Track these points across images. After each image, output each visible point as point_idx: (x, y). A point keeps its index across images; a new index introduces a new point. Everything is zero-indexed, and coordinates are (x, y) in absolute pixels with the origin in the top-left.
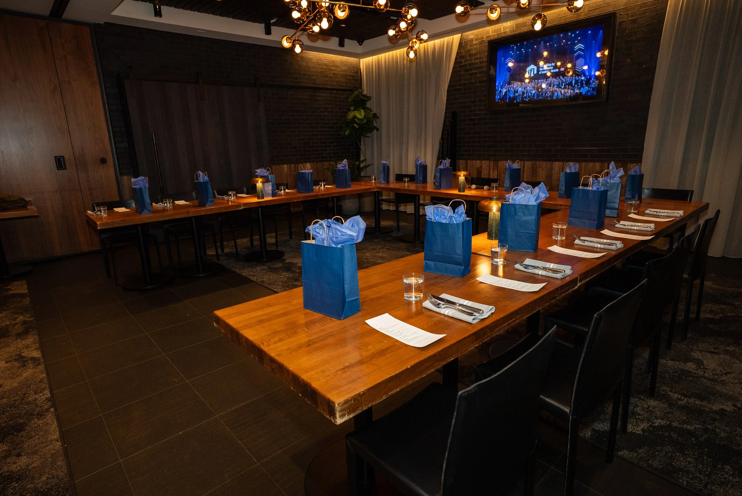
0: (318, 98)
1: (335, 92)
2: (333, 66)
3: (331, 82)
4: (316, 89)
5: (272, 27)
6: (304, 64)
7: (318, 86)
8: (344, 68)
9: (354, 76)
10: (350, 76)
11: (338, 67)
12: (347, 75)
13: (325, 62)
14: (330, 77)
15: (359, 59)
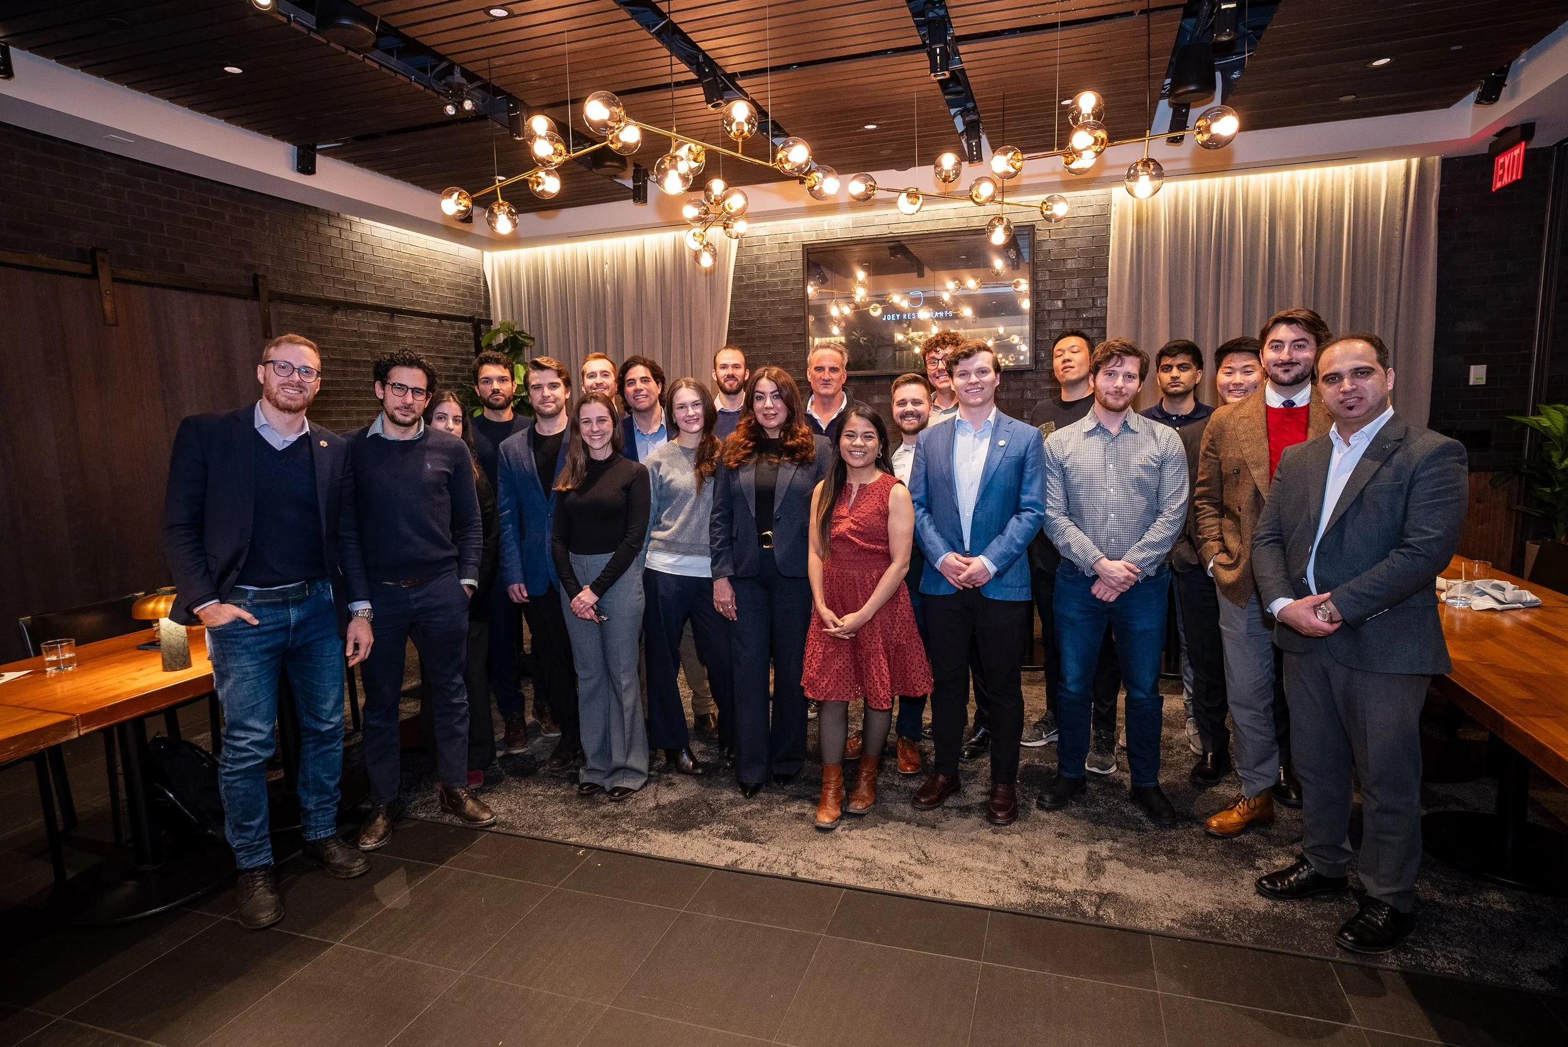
0: (400, 334)
1: (436, 321)
2: (429, 262)
3: (427, 298)
4: (393, 312)
5: (318, 156)
6: (368, 250)
7: (398, 306)
8: (451, 268)
9: (473, 289)
10: (465, 287)
11: (439, 265)
12: (458, 285)
13: (412, 250)
14: (424, 288)
15: (480, 251)
